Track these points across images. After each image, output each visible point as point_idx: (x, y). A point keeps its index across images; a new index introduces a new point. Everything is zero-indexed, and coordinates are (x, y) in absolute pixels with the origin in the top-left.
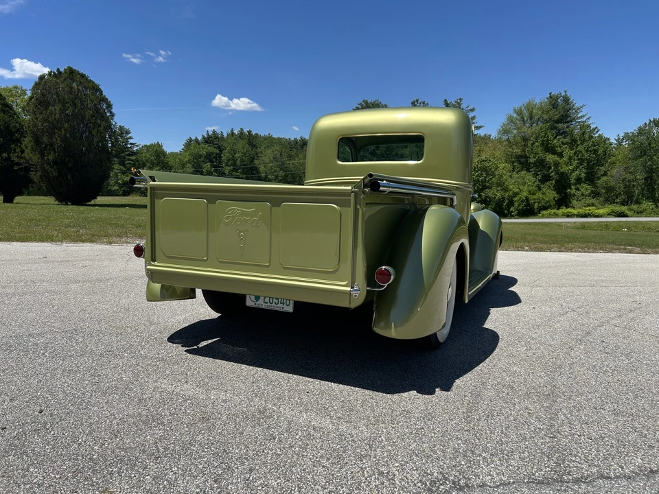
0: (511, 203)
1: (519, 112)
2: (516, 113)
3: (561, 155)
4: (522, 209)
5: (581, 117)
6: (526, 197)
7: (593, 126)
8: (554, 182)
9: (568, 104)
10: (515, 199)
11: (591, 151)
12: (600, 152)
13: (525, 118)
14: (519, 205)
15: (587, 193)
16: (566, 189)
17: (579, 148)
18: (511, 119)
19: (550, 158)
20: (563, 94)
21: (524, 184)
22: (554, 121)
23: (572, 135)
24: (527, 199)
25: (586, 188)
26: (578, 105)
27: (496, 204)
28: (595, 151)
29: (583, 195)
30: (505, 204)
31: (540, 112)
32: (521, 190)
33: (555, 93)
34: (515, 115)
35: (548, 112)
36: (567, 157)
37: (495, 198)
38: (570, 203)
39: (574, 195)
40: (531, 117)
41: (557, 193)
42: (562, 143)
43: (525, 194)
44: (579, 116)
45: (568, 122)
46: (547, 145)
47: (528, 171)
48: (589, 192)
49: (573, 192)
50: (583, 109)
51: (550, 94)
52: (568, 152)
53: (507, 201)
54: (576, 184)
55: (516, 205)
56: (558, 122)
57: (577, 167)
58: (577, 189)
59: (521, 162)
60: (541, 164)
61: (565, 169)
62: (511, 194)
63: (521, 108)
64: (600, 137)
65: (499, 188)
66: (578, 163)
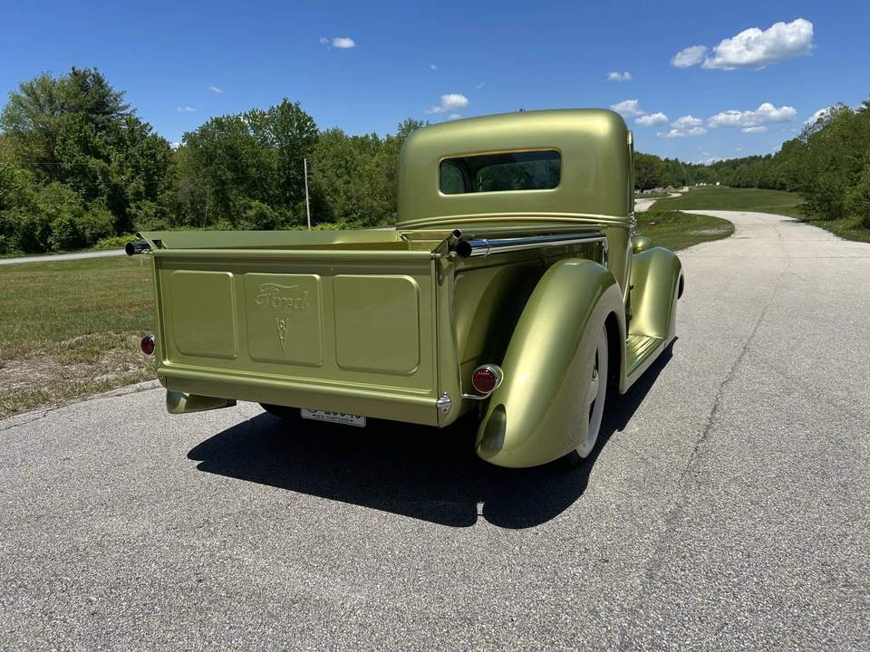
0: (47, 231)
1: (31, 92)
2: (26, 92)
3: (107, 160)
4: (66, 240)
5: (125, 107)
6: (70, 221)
7: (143, 122)
8: (105, 197)
9: (102, 87)
10: (52, 225)
11: (146, 155)
12: (159, 157)
13: (41, 101)
14: (60, 234)
15: (152, 212)
16: (125, 208)
17: (131, 151)
18: (17, 101)
19: (94, 163)
20: (93, 72)
21: (61, 201)
22: (87, 109)
23: (117, 131)
24: (72, 223)
25: (148, 206)
26: (116, 90)
27: (24, 234)
28: (153, 156)
29: (146, 215)
30: (37, 233)
31: (63, 95)
32: (59, 211)
33: (80, 68)
34: (24, 95)
35: (76, 96)
36: (117, 163)
37: (19, 224)
38: (133, 227)
39: (135, 216)
40: (51, 102)
41: (113, 214)
42: (106, 142)
43: (68, 216)
44: (120, 105)
45: (107, 113)
46: (86, 144)
47: (63, 182)
48: (154, 210)
49: (134, 211)
50: (123, 97)
51: (73, 69)
52: (116, 157)
53: (40, 228)
54: (135, 201)
55: (56, 232)
56: (92, 111)
57: (133, 178)
58: (138, 207)
59: (49, 168)
60: (81, 171)
61: (116, 179)
62: (44, 217)
63: (31, 84)
64: (155, 136)
65: (23, 209)
66: (132, 172)
